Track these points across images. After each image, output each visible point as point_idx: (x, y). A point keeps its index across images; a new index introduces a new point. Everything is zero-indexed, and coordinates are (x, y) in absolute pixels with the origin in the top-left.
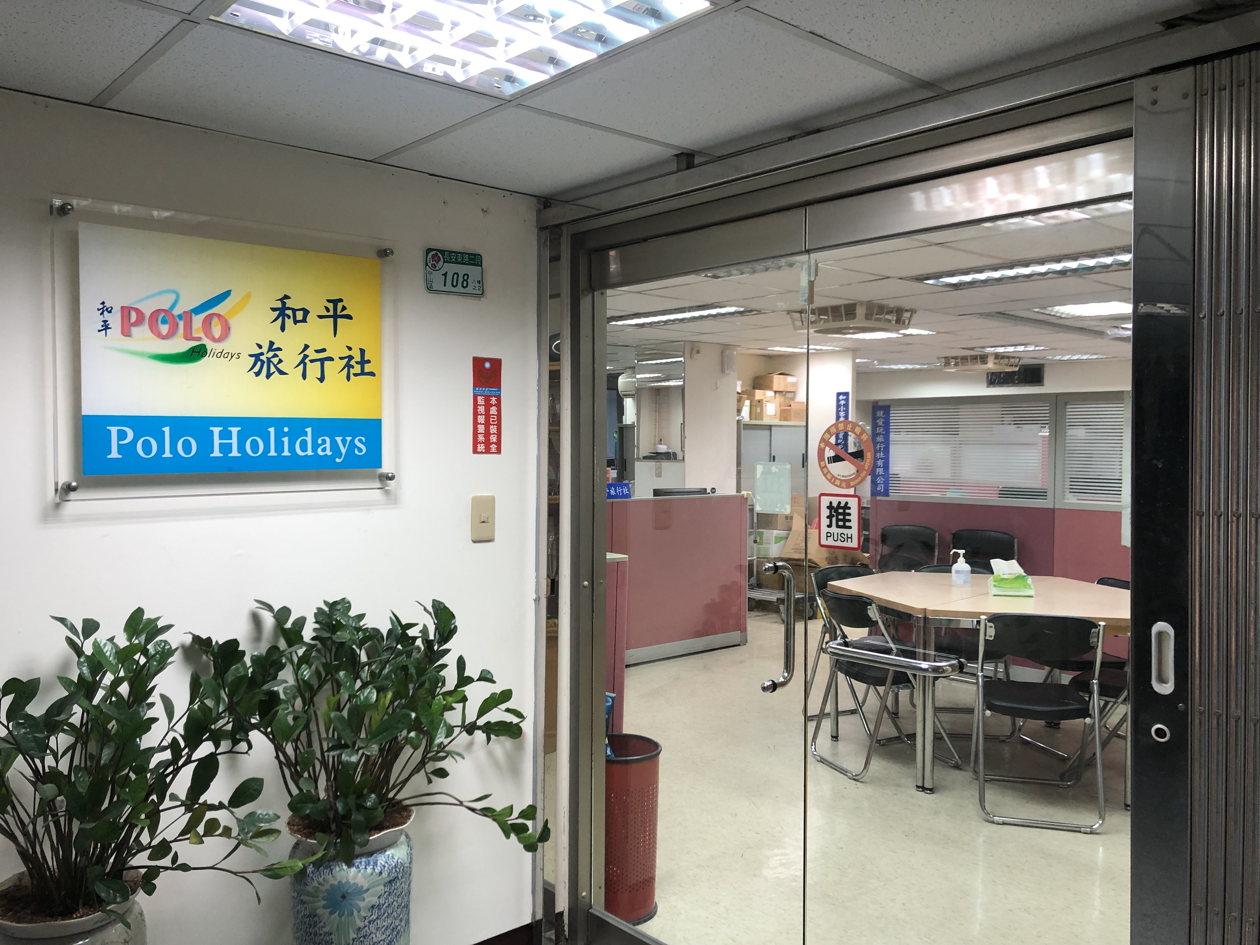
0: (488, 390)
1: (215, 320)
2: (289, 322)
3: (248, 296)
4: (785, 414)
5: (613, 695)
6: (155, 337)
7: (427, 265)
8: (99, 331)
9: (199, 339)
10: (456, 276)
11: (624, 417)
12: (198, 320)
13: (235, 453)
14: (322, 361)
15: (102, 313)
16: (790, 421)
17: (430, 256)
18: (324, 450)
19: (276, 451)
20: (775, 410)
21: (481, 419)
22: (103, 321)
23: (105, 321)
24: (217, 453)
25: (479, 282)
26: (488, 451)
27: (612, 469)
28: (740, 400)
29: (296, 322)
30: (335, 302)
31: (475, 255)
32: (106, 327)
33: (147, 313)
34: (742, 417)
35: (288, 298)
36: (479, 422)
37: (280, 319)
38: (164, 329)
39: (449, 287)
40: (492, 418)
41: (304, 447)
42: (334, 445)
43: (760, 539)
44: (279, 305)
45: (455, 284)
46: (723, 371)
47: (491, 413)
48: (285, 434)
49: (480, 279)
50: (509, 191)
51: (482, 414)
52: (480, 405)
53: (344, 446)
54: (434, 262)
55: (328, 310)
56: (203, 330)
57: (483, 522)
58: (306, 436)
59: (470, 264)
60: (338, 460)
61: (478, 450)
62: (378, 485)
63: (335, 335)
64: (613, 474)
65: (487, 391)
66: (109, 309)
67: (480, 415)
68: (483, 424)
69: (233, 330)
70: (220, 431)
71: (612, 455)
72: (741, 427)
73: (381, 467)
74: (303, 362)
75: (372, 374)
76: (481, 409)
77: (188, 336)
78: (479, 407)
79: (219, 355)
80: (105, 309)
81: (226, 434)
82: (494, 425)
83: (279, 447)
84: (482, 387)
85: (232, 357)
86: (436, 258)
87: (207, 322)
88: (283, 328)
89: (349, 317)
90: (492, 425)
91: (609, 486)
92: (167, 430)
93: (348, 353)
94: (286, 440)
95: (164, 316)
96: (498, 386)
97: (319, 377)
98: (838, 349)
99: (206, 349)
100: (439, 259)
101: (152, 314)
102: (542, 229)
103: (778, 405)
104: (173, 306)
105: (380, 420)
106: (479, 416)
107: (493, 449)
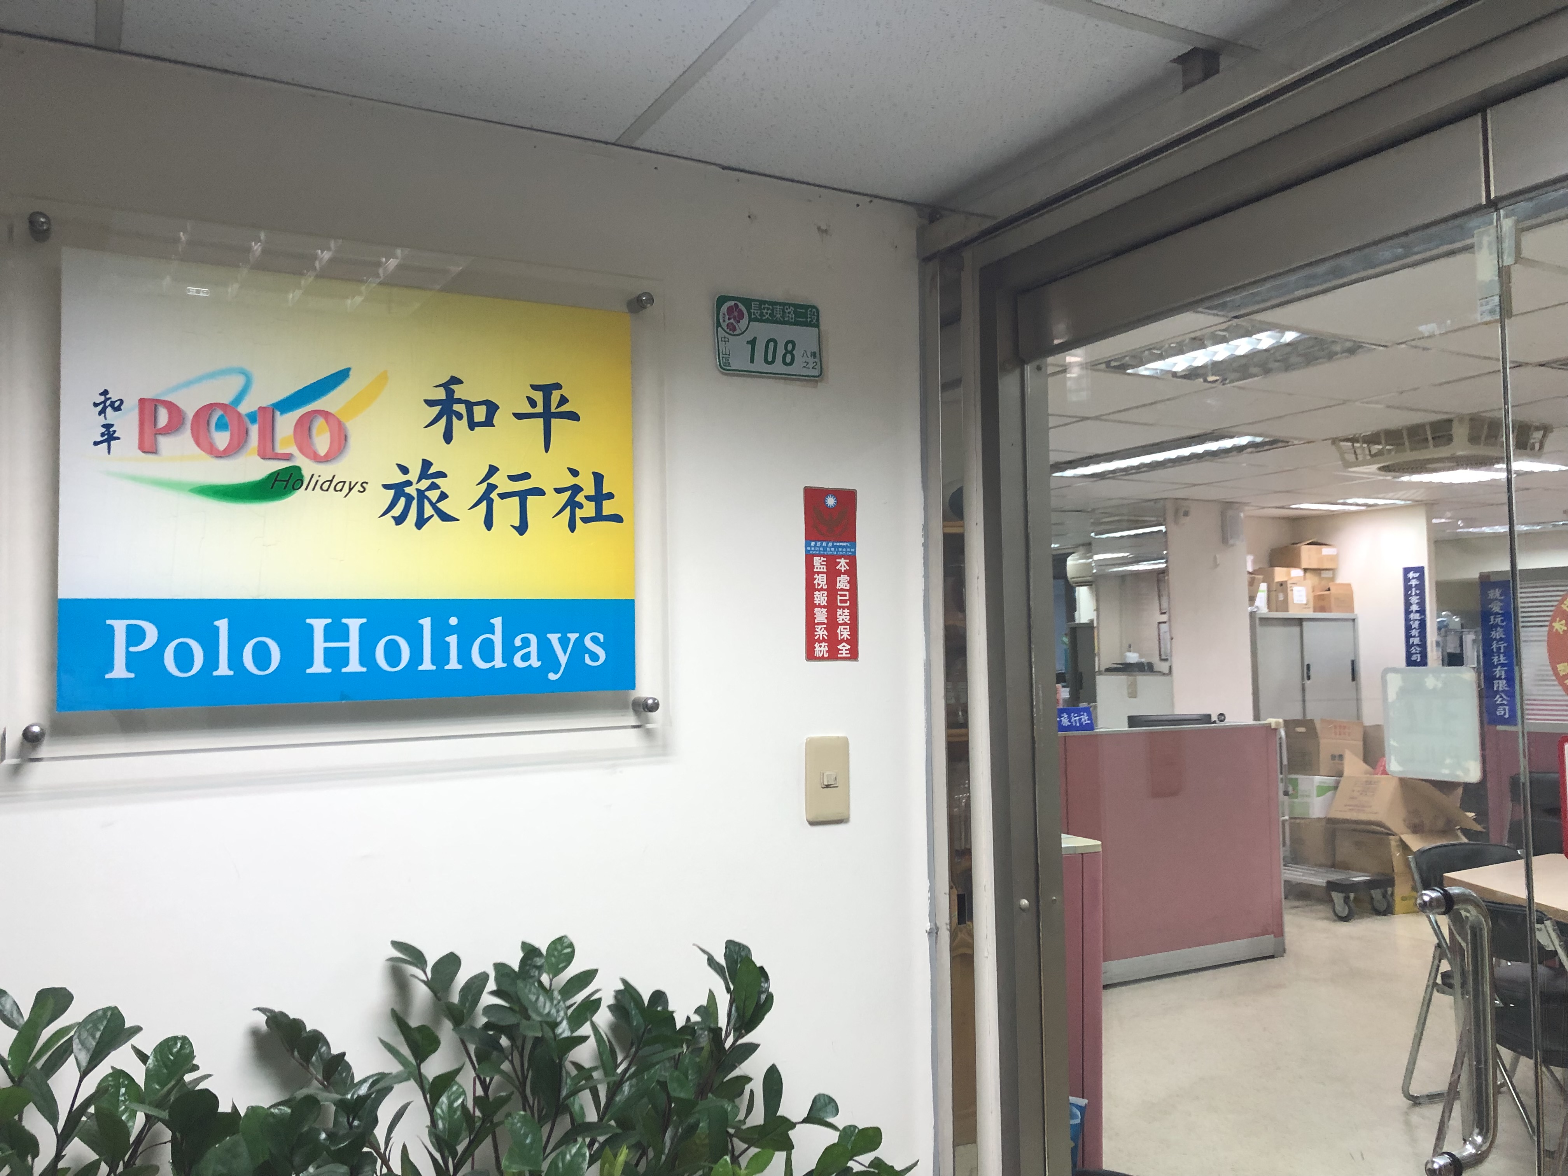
0: (833, 546)
1: (319, 424)
2: (460, 427)
3: (383, 379)
4: (1321, 602)
5: (1083, 1102)
6: (203, 453)
7: (719, 325)
8: (96, 443)
9: (288, 457)
10: (772, 345)
11: (1076, 614)
12: (286, 424)
13: (354, 666)
14: (523, 496)
15: (102, 412)
16: (1331, 612)
17: (724, 308)
18: (526, 657)
19: (433, 662)
20: (1307, 596)
21: (821, 598)
22: (103, 426)
23: (108, 426)
24: (319, 666)
25: (814, 355)
26: (833, 655)
27: (1063, 687)
28: (1253, 584)
29: (472, 425)
30: (547, 390)
31: (806, 307)
32: (109, 436)
33: (189, 409)
34: (1257, 607)
35: (459, 381)
36: (817, 602)
37: (443, 421)
38: (222, 439)
39: (759, 365)
40: (841, 596)
41: (487, 652)
42: (545, 649)
43: (1294, 790)
44: (441, 394)
45: (770, 359)
46: (1225, 540)
47: (839, 586)
48: (451, 630)
49: (816, 350)
50: (866, 195)
51: (822, 589)
52: (819, 573)
53: (565, 653)
54: (732, 321)
55: (533, 403)
56: (296, 442)
57: (828, 786)
58: (493, 633)
59: (796, 323)
60: (552, 676)
61: (817, 654)
62: (632, 720)
63: (547, 448)
64: (1064, 693)
65: (830, 547)
66: (117, 404)
67: (819, 590)
68: (824, 607)
69: (352, 441)
70: (327, 626)
71: (1060, 667)
72: (1257, 622)
73: (633, 687)
74: (486, 497)
75: (617, 518)
76: (821, 580)
77: (267, 452)
78: (816, 576)
79: (325, 487)
80: (108, 403)
81: (336, 632)
82: (844, 608)
83: (440, 653)
84: (822, 541)
85: (350, 489)
86: (736, 314)
87: (304, 427)
88: (448, 437)
89: (573, 416)
90: (840, 607)
91: (1061, 712)
92: (223, 624)
93: (571, 481)
94: (453, 640)
95: (222, 416)
96: (850, 536)
97: (517, 524)
98: (1403, 502)
99: (302, 476)
100: (742, 316)
101: (197, 414)
102: (926, 260)
103: (1311, 590)
104: (239, 399)
105: (633, 601)
106: (817, 593)
107: (844, 652)
